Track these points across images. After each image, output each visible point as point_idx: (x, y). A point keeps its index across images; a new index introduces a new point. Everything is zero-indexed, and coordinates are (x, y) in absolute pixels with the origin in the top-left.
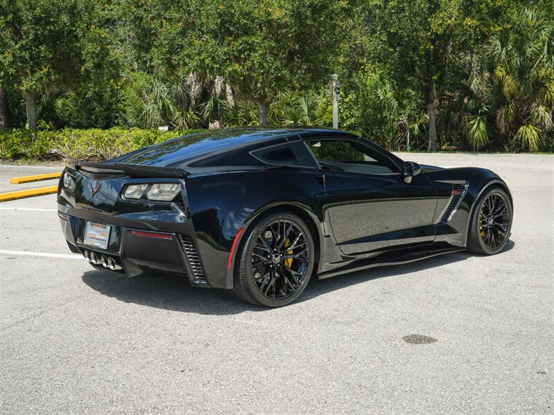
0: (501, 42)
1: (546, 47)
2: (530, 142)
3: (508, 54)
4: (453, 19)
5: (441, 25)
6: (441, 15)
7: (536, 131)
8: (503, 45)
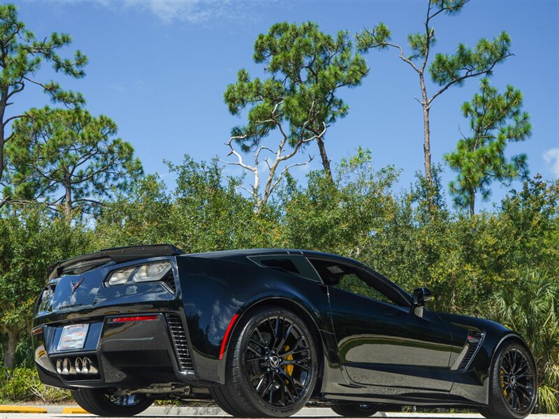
0: (505, 300)
1: (552, 307)
2: (547, 404)
3: (514, 313)
4: (454, 269)
5: (441, 274)
6: (441, 264)
7: (552, 392)
8: (508, 303)
